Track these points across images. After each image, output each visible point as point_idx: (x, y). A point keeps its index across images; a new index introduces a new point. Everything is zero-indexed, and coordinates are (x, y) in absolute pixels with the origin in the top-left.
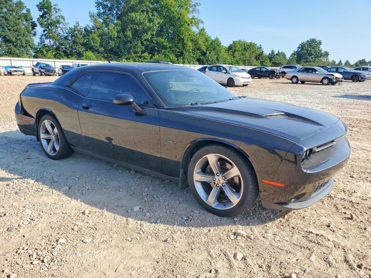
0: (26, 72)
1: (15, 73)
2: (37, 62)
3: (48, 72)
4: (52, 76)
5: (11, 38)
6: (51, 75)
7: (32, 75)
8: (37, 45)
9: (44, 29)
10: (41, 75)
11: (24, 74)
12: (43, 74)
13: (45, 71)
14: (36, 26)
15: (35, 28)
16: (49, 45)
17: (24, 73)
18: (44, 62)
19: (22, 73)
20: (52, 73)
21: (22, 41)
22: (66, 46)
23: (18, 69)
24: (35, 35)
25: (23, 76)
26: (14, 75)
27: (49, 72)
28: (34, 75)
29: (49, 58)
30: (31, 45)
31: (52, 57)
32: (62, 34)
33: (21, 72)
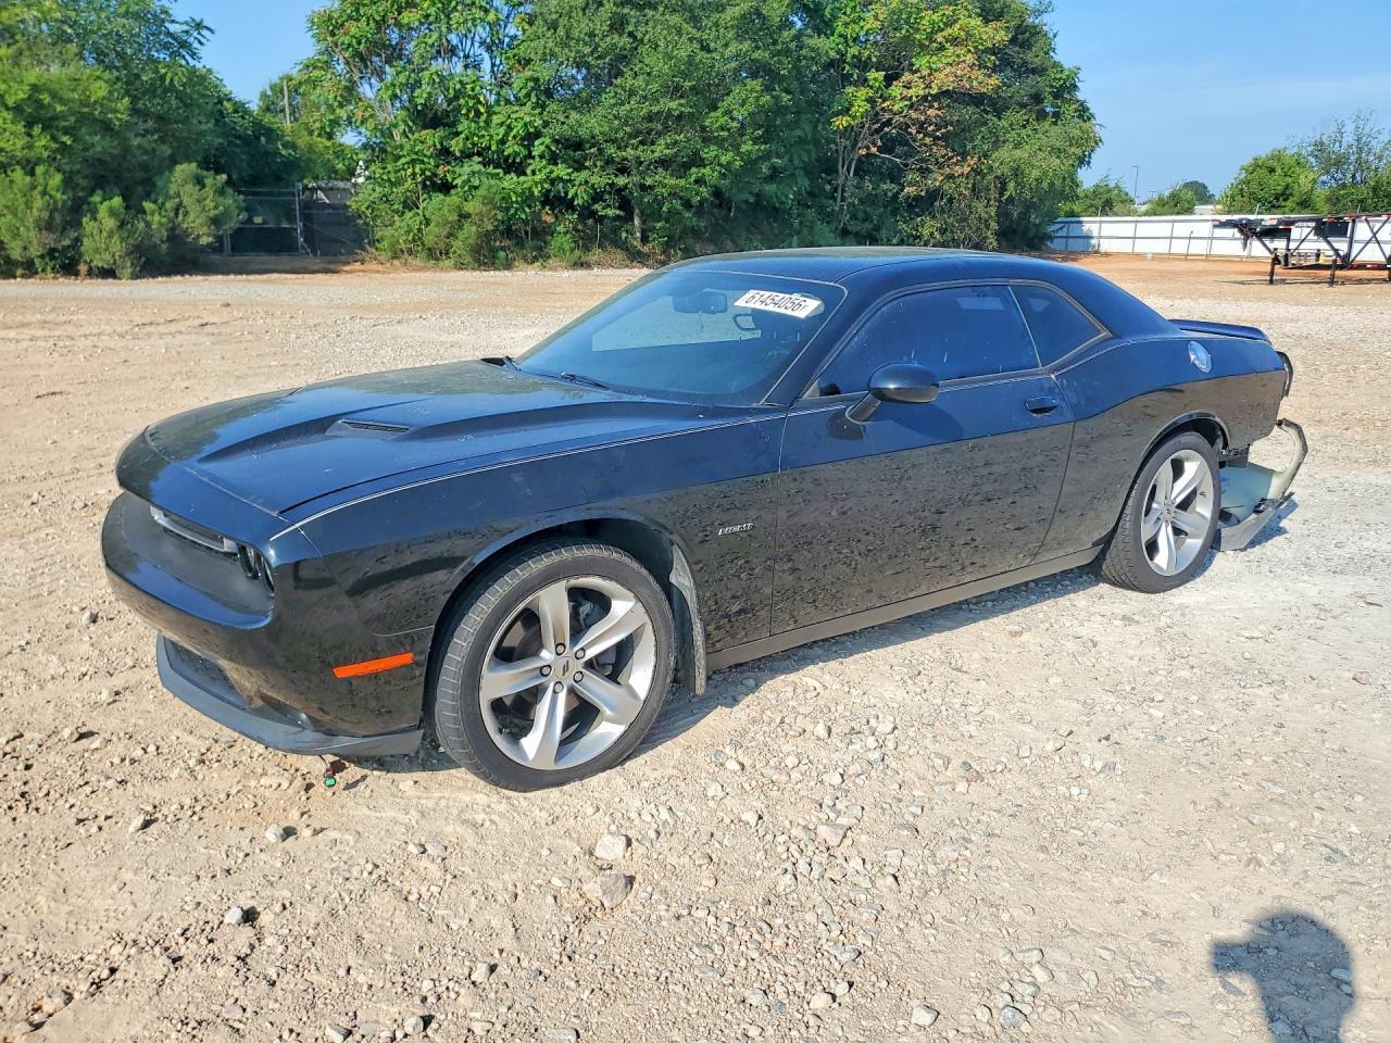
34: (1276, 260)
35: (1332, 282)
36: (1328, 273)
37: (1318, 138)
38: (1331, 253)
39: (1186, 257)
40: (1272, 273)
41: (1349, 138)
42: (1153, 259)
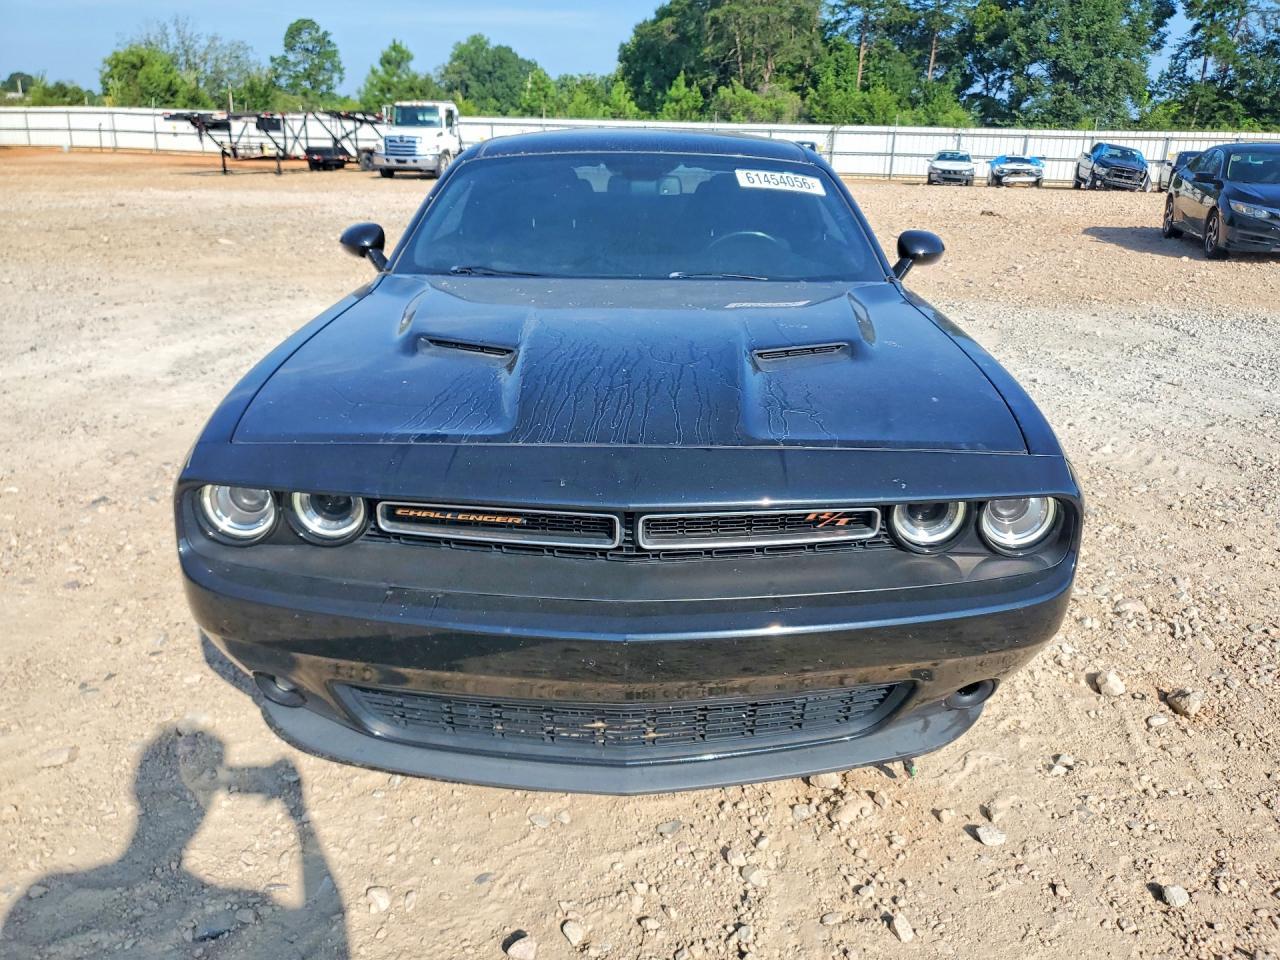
0: (1046, 176)
1: (1012, 179)
2: (1096, 142)
3: (1116, 176)
4: (1127, 194)
5: (1071, 66)
6: (1123, 189)
7: (1071, 185)
8: (1156, 81)
9: (1195, 21)
10: (1093, 187)
11: (1037, 184)
12: (1098, 183)
13: (1108, 174)
14: (1172, 12)
15: (1167, 20)
16: (1197, 78)
17: (1038, 181)
18: (1116, 143)
19: (1033, 179)
20: (1129, 182)
21: (1103, 72)
22: (1262, 78)
23: (1026, 166)
24: (1157, 46)
25: (1035, 189)
26: (1008, 185)
27: (1121, 177)
28: (1077, 186)
29: (1151, 128)
30: (1133, 82)
31: (1166, 122)
32: (1261, 33)
33: (1030, 174)
34: (224, 154)
35: (279, 172)
36: (273, 164)
37: (145, 37)
38: (274, 146)
39: (115, 150)
40: (224, 166)
41: (174, 41)
42: (70, 152)
